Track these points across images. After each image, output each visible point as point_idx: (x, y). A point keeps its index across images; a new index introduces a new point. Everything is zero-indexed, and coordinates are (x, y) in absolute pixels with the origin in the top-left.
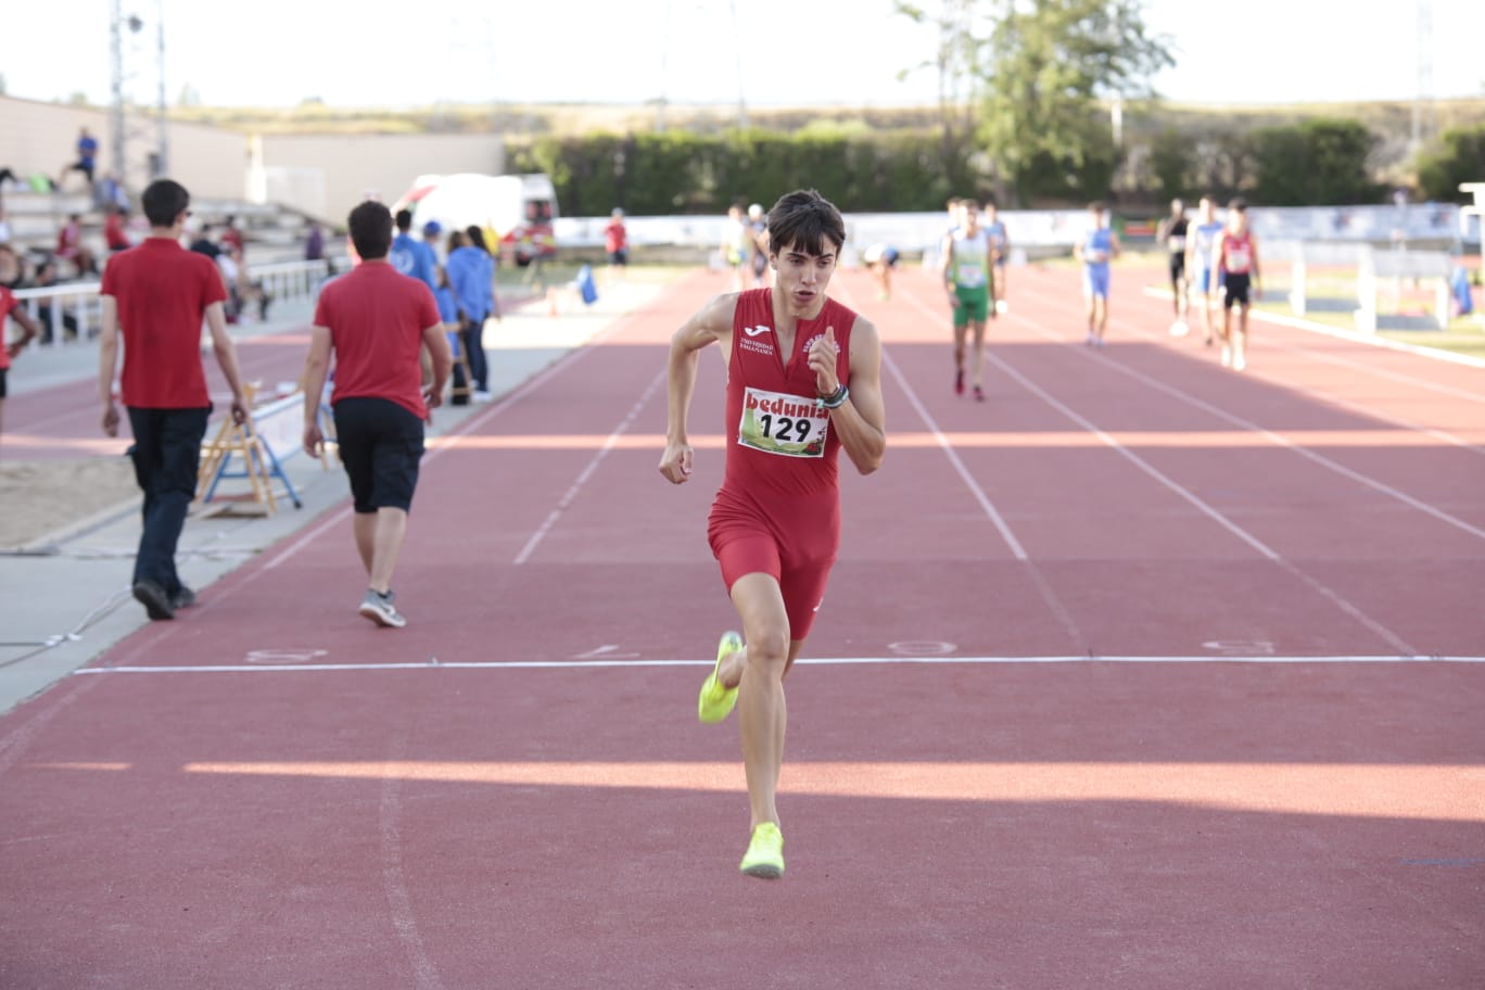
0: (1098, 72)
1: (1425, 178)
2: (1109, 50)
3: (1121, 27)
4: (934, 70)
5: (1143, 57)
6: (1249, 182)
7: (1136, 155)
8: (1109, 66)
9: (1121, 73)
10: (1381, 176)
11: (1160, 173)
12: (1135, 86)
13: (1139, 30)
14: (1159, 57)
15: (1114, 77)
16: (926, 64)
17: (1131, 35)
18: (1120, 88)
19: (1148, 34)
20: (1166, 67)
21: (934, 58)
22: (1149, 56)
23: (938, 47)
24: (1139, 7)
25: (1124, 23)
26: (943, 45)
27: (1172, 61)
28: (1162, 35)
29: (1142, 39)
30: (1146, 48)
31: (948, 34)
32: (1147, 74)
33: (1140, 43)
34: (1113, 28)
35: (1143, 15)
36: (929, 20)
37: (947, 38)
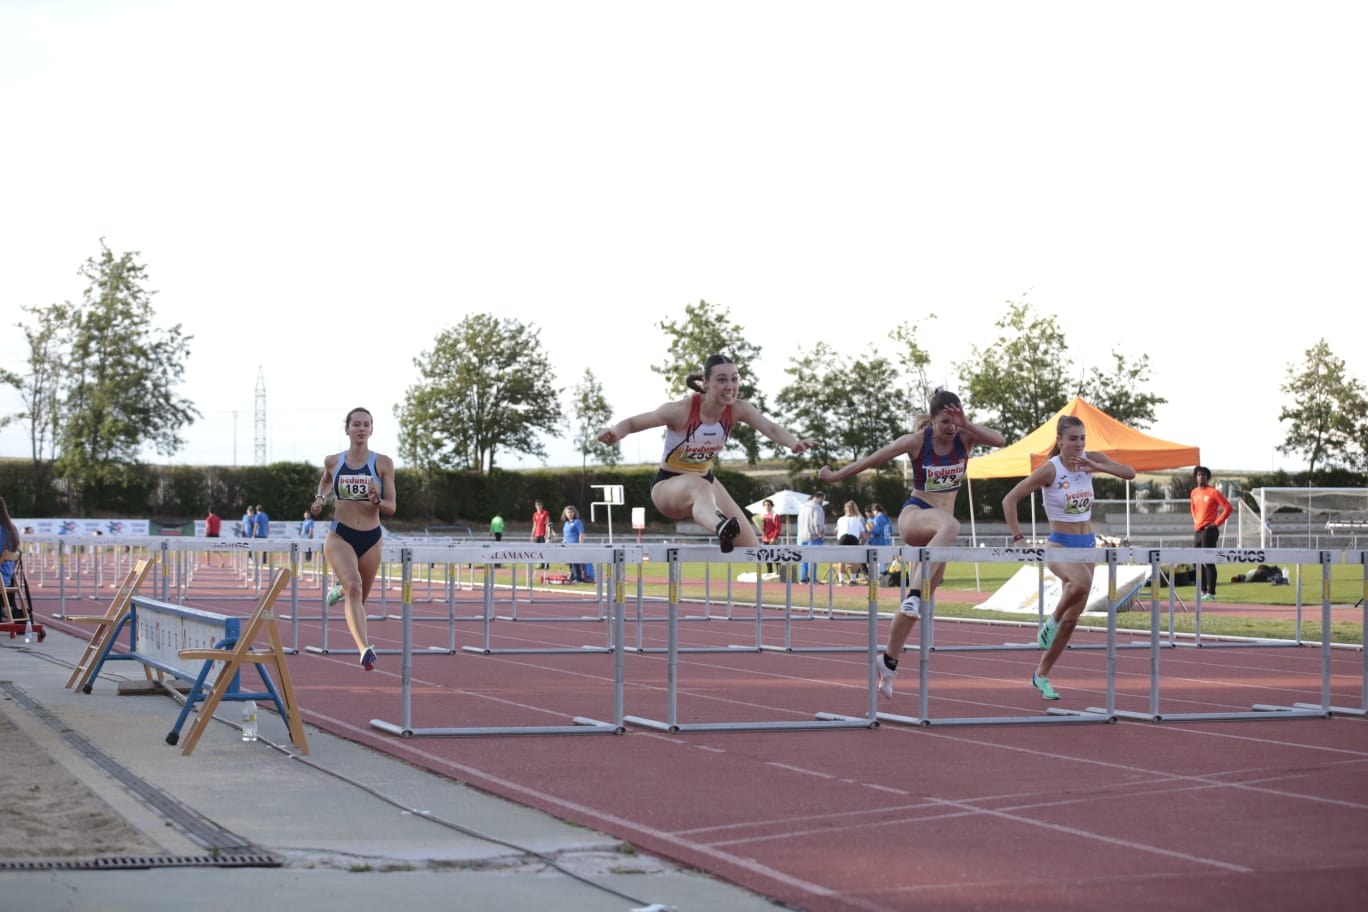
0: (140, 425)
2: (145, 411)
3: (153, 396)
4: (28, 422)
5: (169, 416)
7: (162, 483)
8: (147, 422)
9: (156, 427)
11: (179, 495)
12: (165, 435)
13: (167, 397)
14: (180, 416)
16: (21, 416)
17: (162, 400)
19: (174, 401)
20: (186, 423)
21: (27, 412)
22: (174, 415)
23: (30, 405)
24: (167, 383)
25: (156, 393)
26: (34, 404)
27: (190, 420)
28: (184, 402)
29: (169, 404)
30: (172, 410)
31: (38, 396)
32: (172, 427)
33: (168, 407)
34: (149, 396)
35: (171, 388)
36: (25, 387)
37: (37, 399)
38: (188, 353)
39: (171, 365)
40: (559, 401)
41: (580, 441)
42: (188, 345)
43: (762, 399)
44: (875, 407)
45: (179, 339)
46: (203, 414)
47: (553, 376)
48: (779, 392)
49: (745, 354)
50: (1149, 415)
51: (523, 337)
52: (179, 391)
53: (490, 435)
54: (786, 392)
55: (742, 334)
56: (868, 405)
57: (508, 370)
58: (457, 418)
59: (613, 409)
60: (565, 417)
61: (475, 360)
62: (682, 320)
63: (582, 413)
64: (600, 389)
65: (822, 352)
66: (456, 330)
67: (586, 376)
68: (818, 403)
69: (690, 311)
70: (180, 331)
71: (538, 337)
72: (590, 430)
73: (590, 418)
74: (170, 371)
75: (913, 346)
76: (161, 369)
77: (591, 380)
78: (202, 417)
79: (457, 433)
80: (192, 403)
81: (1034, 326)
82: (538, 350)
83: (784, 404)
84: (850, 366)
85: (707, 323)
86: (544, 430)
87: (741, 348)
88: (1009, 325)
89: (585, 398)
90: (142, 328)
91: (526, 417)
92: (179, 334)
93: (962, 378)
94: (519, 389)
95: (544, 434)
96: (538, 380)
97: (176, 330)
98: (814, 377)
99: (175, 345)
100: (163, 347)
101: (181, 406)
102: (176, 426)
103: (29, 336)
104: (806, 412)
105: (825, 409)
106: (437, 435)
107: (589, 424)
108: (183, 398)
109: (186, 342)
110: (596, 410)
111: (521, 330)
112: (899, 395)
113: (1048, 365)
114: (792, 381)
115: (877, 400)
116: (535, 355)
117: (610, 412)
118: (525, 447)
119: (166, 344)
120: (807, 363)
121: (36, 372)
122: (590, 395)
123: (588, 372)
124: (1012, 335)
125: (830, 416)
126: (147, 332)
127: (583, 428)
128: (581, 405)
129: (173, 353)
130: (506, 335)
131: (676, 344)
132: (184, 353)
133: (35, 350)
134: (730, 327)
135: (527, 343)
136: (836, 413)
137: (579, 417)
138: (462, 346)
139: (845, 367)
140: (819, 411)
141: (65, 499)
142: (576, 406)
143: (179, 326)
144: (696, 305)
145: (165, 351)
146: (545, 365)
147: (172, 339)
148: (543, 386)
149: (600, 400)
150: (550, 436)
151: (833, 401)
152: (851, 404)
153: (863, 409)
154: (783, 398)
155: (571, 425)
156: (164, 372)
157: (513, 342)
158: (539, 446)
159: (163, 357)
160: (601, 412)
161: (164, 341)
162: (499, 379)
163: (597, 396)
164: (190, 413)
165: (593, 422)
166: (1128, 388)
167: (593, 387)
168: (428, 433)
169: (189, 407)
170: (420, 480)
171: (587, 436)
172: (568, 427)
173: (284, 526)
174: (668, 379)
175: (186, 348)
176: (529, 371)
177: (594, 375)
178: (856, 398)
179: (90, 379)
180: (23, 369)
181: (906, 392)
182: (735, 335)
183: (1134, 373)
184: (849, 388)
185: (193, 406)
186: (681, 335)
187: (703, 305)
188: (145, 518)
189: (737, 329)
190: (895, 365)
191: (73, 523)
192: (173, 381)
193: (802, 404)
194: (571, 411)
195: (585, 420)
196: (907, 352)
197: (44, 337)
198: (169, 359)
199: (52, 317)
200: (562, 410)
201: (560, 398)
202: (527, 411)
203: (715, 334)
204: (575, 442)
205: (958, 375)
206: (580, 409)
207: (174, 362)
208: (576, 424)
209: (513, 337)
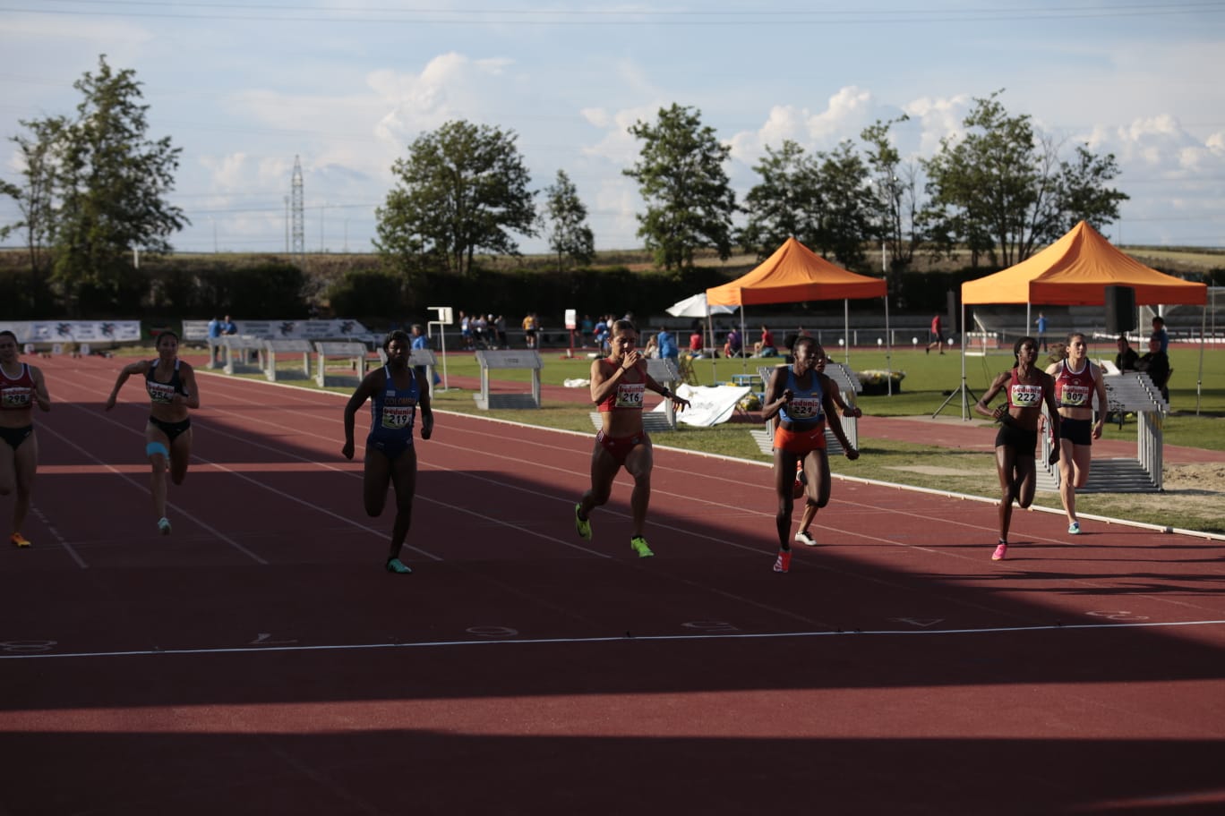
0: (131, 232)
1: (335, 300)
2: (137, 218)
3: (145, 205)
4: (25, 230)
5: (159, 223)
6: (227, 302)
8: (138, 228)
9: (146, 234)
10: (309, 300)
11: (171, 296)
12: (155, 241)
13: (157, 205)
14: (169, 223)
15: (142, 236)
16: (20, 224)
17: (152, 208)
18: (145, 244)
19: (164, 208)
20: (175, 230)
21: (25, 220)
22: (164, 222)
23: (28, 214)
24: (157, 192)
25: (147, 202)
26: (32, 213)
27: (179, 227)
28: (173, 209)
29: (158, 211)
30: (162, 217)
31: (35, 206)
32: (162, 234)
33: (157, 215)
34: (141, 205)
35: (161, 197)
36: (23, 197)
37: (34, 209)
38: (176, 164)
39: (161, 175)
40: (533, 203)
41: (555, 240)
42: (177, 157)
43: (732, 197)
44: (844, 205)
45: (168, 152)
46: (191, 221)
47: (528, 180)
48: (747, 190)
49: (717, 155)
50: (1112, 212)
51: (500, 143)
52: (169, 199)
53: (468, 236)
54: (756, 190)
55: (713, 134)
56: (837, 202)
57: (485, 174)
58: (435, 221)
59: (587, 210)
60: (540, 218)
61: (452, 166)
62: (654, 122)
63: (556, 213)
64: (573, 190)
65: (790, 152)
66: (433, 137)
67: (559, 178)
68: (787, 201)
69: (663, 114)
70: (169, 143)
71: (514, 143)
72: (565, 230)
73: (564, 219)
74: (160, 182)
75: (884, 145)
76: (150, 180)
77: (565, 183)
78: (190, 224)
79: (434, 235)
80: (180, 210)
81: (1001, 125)
82: (513, 155)
83: (755, 202)
84: (821, 163)
85: (679, 126)
86: (518, 230)
87: (711, 149)
88: (978, 123)
89: (558, 201)
90: (132, 143)
91: (502, 219)
92: (168, 146)
93: (931, 175)
94: (496, 192)
95: (519, 235)
96: (513, 183)
97: (165, 142)
98: (782, 176)
99: (164, 156)
100: (153, 159)
101: (170, 213)
102: (166, 232)
103: (26, 149)
104: (774, 210)
105: (795, 208)
106: (417, 237)
107: (564, 223)
108: (172, 205)
109: (175, 154)
110: (570, 210)
111: (498, 136)
112: (869, 191)
113: (1015, 163)
114: (760, 180)
115: (847, 197)
116: (509, 160)
117: (584, 212)
118: (501, 247)
119: (156, 156)
120: (776, 163)
121: (33, 183)
122: (565, 196)
123: (561, 175)
124: (980, 132)
125: (800, 213)
126: (137, 145)
127: (558, 228)
128: (554, 206)
129: (162, 164)
130: (483, 140)
131: (649, 146)
132: (172, 165)
133: (31, 163)
134: (700, 129)
135: (504, 148)
136: (805, 211)
137: (554, 217)
138: (440, 152)
139: (815, 164)
140: (789, 208)
141: (62, 302)
142: (551, 207)
143: (168, 139)
144: (668, 108)
145: (155, 163)
146: (520, 169)
147: (162, 151)
148: (518, 188)
149: (575, 200)
150: (525, 237)
151: (801, 199)
152: (820, 201)
153: (832, 206)
154: (752, 196)
155: (546, 225)
156: (154, 182)
157: (489, 148)
158: (514, 246)
159: (153, 168)
160: (574, 212)
161: (153, 153)
162: (476, 183)
163: (572, 198)
164: (178, 219)
165: (568, 222)
166: (1092, 185)
167: (567, 188)
168: (407, 235)
169: (177, 214)
170: (400, 281)
171: (562, 236)
172: (543, 227)
173: (268, 326)
174: (642, 181)
175: (175, 160)
176: (506, 175)
177: (569, 177)
178: (824, 196)
179: (83, 189)
180: (21, 182)
181: (875, 190)
182: (706, 136)
183: (1097, 171)
184: (818, 186)
185: (182, 214)
186: (653, 137)
187: (675, 107)
188: (136, 319)
189: (708, 130)
190: (866, 164)
191: (68, 325)
192: (164, 191)
193: (772, 202)
194: (547, 212)
195: (560, 220)
196: (876, 150)
197: (41, 151)
198: (158, 170)
199: (49, 131)
200: (537, 212)
201: (535, 200)
202: (503, 213)
203: (687, 136)
204: (550, 241)
205: (927, 171)
206: (554, 210)
207: (162, 172)
208: (551, 224)
209: (488, 143)
